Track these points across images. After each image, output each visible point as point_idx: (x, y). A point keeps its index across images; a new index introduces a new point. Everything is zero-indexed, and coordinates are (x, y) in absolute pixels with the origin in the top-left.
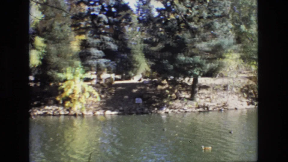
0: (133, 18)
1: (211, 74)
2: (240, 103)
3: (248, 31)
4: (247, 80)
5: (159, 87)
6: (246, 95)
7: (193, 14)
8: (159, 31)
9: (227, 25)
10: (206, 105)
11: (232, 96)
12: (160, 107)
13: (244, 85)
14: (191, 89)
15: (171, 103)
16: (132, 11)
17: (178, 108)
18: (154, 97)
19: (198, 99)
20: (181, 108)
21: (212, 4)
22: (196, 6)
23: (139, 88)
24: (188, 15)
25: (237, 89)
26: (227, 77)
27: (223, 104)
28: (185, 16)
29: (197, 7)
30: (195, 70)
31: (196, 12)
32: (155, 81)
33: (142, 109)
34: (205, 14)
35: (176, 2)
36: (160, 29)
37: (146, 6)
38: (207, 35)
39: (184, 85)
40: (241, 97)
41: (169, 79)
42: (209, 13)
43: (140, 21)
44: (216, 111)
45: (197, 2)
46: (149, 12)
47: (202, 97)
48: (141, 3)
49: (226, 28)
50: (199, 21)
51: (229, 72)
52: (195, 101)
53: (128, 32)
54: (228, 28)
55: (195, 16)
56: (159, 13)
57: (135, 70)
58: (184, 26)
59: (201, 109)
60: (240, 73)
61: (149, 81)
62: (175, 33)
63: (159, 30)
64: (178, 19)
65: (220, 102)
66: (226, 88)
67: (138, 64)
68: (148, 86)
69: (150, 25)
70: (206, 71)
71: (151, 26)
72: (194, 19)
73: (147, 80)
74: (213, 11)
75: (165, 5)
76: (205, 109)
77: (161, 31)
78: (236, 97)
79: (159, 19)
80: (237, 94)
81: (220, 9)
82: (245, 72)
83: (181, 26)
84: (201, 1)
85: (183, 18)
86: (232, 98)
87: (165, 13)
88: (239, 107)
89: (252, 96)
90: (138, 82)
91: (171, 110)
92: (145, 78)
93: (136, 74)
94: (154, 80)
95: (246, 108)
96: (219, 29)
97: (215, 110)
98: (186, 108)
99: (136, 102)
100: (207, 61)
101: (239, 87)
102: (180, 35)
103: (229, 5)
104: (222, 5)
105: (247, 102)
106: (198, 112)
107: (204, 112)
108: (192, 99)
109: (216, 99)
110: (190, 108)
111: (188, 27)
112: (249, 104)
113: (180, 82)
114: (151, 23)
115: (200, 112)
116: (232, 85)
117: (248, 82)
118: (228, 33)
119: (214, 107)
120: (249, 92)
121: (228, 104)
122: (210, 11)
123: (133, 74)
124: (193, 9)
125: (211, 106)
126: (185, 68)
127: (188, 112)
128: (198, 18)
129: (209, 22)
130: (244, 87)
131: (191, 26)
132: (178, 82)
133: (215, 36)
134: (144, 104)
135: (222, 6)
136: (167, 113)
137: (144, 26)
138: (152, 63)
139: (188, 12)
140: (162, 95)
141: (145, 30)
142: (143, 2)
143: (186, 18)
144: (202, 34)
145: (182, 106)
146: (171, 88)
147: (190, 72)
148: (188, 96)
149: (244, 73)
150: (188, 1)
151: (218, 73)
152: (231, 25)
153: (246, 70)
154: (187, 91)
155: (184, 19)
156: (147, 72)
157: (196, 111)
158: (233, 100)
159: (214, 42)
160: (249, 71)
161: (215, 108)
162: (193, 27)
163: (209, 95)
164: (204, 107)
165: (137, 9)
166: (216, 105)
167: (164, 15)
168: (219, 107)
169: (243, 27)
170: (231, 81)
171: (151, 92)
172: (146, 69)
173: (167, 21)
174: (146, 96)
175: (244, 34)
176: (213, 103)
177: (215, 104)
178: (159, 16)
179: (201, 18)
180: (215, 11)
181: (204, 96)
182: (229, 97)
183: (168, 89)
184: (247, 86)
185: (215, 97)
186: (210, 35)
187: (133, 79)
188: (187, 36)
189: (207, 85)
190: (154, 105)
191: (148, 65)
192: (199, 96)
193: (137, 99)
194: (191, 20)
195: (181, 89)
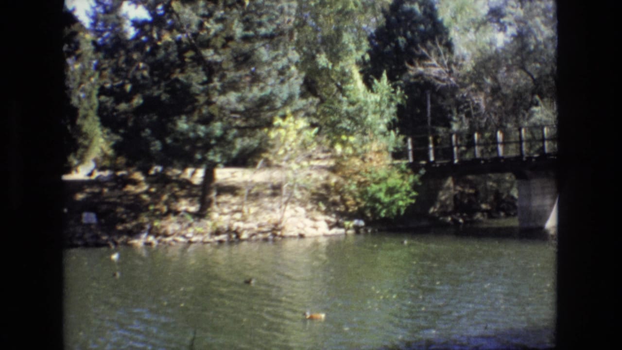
0: (82, 41)
1: (244, 160)
2: (309, 223)
3: (333, 67)
4: (326, 174)
5: (131, 188)
6: (323, 207)
7: (212, 32)
8: (138, 69)
9: (285, 55)
10: (234, 228)
11: (292, 208)
12: (134, 233)
13: (319, 184)
14: (200, 193)
15: (156, 224)
16: (82, 26)
17: (173, 234)
18: (120, 210)
19: (215, 216)
20: (179, 235)
21: (253, 8)
22: (219, 13)
23: (88, 190)
24: (203, 33)
25: (303, 194)
26: (279, 167)
27: (272, 226)
28: (195, 35)
29: (222, 15)
30: (211, 153)
31: (219, 26)
32: (122, 176)
33: (97, 237)
34: (238, 30)
35: (175, 5)
36: (141, 65)
37: (112, 16)
38: (241, 77)
39: (186, 184)
40: (311, 210)
41: (152, 172)
42: (245, 29)
43: (98, 47)
44: (257, 240)
45: (221, 4)
46: (117, 29)
47: (226, 210)
48: (100, 9)
49: (284, 61)
50: (224, 46)
51: (282, 155)
52: (210, 219)
53: (73, 73)
54: (290, 61)
55: (216, 35)
56: (138, 30)
57: (80, 151)
58: (191, 58)
59: (223, 237)
60: (310, 157)
61: (110, 176)
62: (173, 73)
63: (138, 66)
64: (179, 42)
65: (265, 222)
66: (278, 191)
67: (86, 138)
68: (106, 187)
69: (120, 56)
70: (234, 153)
71: (123, 59)
72: (214, 41)
73: (106, 173)
74: (256, 25)
75: (152, 12)
76: (234, 237)
77: (143, 69)
78: (302, 211)
79: (138, 41)
80: (303, 204)
81: (271, 21)
82: (322, 156)
83: (185, 57)
84: (230, 2)
85: (190, 40)
86: (292, 212)
87: (151, 30)
88: (309, 232)
89: (337, 209)
90: (87, 178)
91: (158, 239)
92: (102, 169)
93: (82, 160)
94: (119, 173)
95: (325, 235)
96: (269, 64)
97: (254, 238)
98: (190, 233)
99: (84, 221)
100: (237, 132)
101: (306, 189)
102: (181, 77)
103: (293, 11)
104: (277, 11)
105: (328, 222)
106: (217, 243)
107: (231, 242)
108: (201, 215)
109: (256, 214)
110: (197, 234)
111: (199, 60)
112: (331, 228)
113: (174, 178)
114: (122, 52)
115: (220, 242)
116: (291, 183)
117: (327, 178)
118: (288, 73)
119: (251, 232)
120: (331, 199)
121: (282, 225)
122: (248, 24)
123: (75, 162)
124: (212, 19)
125: (244, 229)
126: (187, 148)
127: (195, 242)
128: (224, 41)
129: (247, 47)
130: (318, 189)
131: (207, 57)
132: (171, 177)
133: (255, 79)
134: (99, 224)
135: (276, 13)
136: (148, 244)
137: (105, 58)
138: (117, 138)
139: (201, 26)
140: (137, 206)
141: (109, 66)
142: (105, 6)
143: (196, 40)
144: (231, 75)
145: (182, 229)
146: (153, 190)
147: (198, 156)
148: (193, 209)
149: (318, 159)
150: (201, 3)
151: (260, 157)
152: (295, 56)
153: (324, 152)
154: (190, 196)
155: (193, 41)
156: (105, 156)
157: (211, 240)
158: (293, 216)
159: (255, 93)
160: (329, 154)
161: (254, 235)
162: (210, 59)
163: (240, 207)
164: (229, 231)
165: (92, 21)
166: (256, 228)
167: (149, 34)
168: (263, 232)
169: (323, 60)
170: (290, 174)
171: (112, 200)
172: (102, 149)
173: (155, 48)
174: (104, 207)
175: (324, 73)
176: (249, 222)
177: (253, 225)
178: (137, 37)
179: (230, 38)
180: (260, 25)
181: (229, 208)
182: (284, 210)
183: (147, 192)
184: (326, 187)
185: (253, 210)
186: (247, 76)
187: (77, 171)
188: (196, 78)
189: (236, 185)
190: (120, 228)
191: (107, 141)
192: (218, 209)
193: (85, 215)
194: (206, 44)
195: (179, 193)
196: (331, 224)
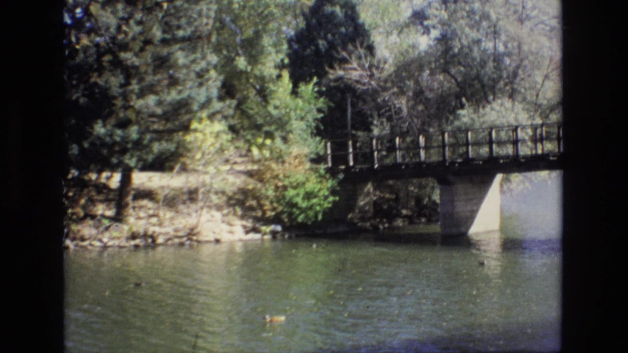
1: (161, 164)
2: (225, 227)
3: (252, 70)
4: (243, 178)
6: (239, 211)
7: (131, 35)
9: (203, 58)
10: (150, 233)
11: (208, 212)
13: (235, 189)
14: (117, 198)
15: (74, 227)
17: (89, 239)
19: (132, 220)
20: (95, 239)
21: (172, 11)
22: (138, 16)
24: (121, 37)
25: (219, 198)
26: (195, 171)
27: (188, 231)
28: (113, 39)
29: (141, 17)
30: (127, 156)
31: (138, 29)
34: (157, 33)
35: (94, 9)
38: (158, 81)
39: (102, 188)
40: (228, 214)
41: (70, 177)
42: (164, 32)
44: (173, 245)
45: (140, 7)
47: (142, 214)
49: (203, 64)
50: (142, 49)
51: (199, 159)
52: (126, 223)
54: (209, 64)
55: (134, 39)
58: (109, 62)
59: (139, 242)
60: (227, 162)
62: (91, 77)
64: (97, 46)
65: (181, 226)
66: (194, 196)
70: (150, 158)
72: (131, 45)
74: (174, 28)
75: (71, 15)
76: (150, 241)
78: (218, 215)
80: (219, 208)
81: (189, 23)
82: (239, 160)
83: (103, 61)
84: (148, 6)
85: (108, 44)
86: (208, 217)
87: (70, 34)
88: (225, 237)
89: (254, 214)
91: (75, 242)
95: (241, 240)
96: (186, 67)
97: (170, 242)
98: (106, 237)
100: (154, 135)
101: (223, 193)
102: (101, 82)
103: (212, 14)
104: (196, 14)
105: (244, 227)
106: (132, 248)
107: (146, 247)
108: (118, 218)
109: (172, 219)
110: (113, 238)
111: (117, 64)
112: (247, 232)
113: (91, 183)
115: (137, 247)
116: (207, 188)
117: (245, 183)
118: (206, 77)
119: (167, 237)
120: (248, 204)
121: (198, 230)
122: (167, 27)
124: (132, 22)
125: (160, 234)
126: (105, 151)
127: (111, 247)
128: (141, 44)
129: (165, 51)
130: (235, 193)
131: (125, 60)
132: (89, 181)
133: (174, 82)
135: (195, 16)
139: (119, 28)
143: (114, 43)
144: (149, 79)
145: (98, 234)
146: (70, 194)
147: (115, 160)
148: (110, 213)
149: (235, 163)
150: (121, 6)
151: (177, 162)
152: (214, 59)
153: (241, 156)
154: (107, 201)
155: (111, 45)
157: (127, 244)
158: (208, 221)
159: (173, 96)
160: (246, 159)
161: (169, 239)
162: (129, 62)
163: (156, 211)
164: (145, 236)
166: (172, 233)
167: (67, 37)
168: (179, 237)
169: (241, 62)
170: (207, 179)
173: (73, 52)
175: (242, 76)
176: (165, 227)
177: (169, 230)
179: (148, 42)
180: (179, 27)
181: (145, 212)
182: (200, 215)
184: (244, 191)
185: (169, 215)
186: (165, 79)
188: (114, 81)
189: (153, 189)
192: (134, 214)
194: (125, 47)
195: (96, 197)
196: (248, 229)
